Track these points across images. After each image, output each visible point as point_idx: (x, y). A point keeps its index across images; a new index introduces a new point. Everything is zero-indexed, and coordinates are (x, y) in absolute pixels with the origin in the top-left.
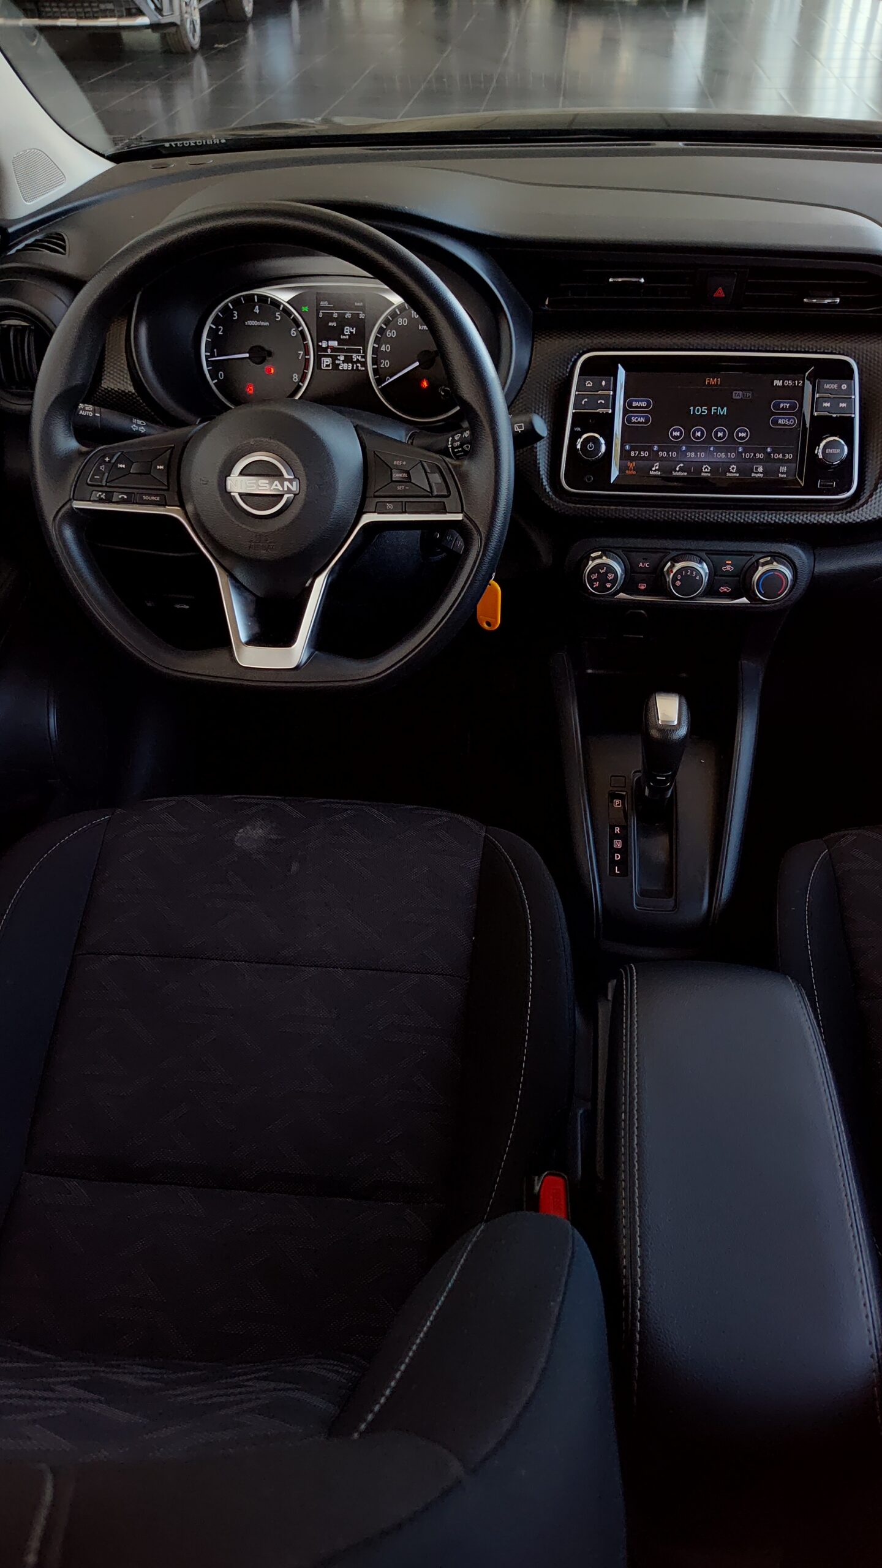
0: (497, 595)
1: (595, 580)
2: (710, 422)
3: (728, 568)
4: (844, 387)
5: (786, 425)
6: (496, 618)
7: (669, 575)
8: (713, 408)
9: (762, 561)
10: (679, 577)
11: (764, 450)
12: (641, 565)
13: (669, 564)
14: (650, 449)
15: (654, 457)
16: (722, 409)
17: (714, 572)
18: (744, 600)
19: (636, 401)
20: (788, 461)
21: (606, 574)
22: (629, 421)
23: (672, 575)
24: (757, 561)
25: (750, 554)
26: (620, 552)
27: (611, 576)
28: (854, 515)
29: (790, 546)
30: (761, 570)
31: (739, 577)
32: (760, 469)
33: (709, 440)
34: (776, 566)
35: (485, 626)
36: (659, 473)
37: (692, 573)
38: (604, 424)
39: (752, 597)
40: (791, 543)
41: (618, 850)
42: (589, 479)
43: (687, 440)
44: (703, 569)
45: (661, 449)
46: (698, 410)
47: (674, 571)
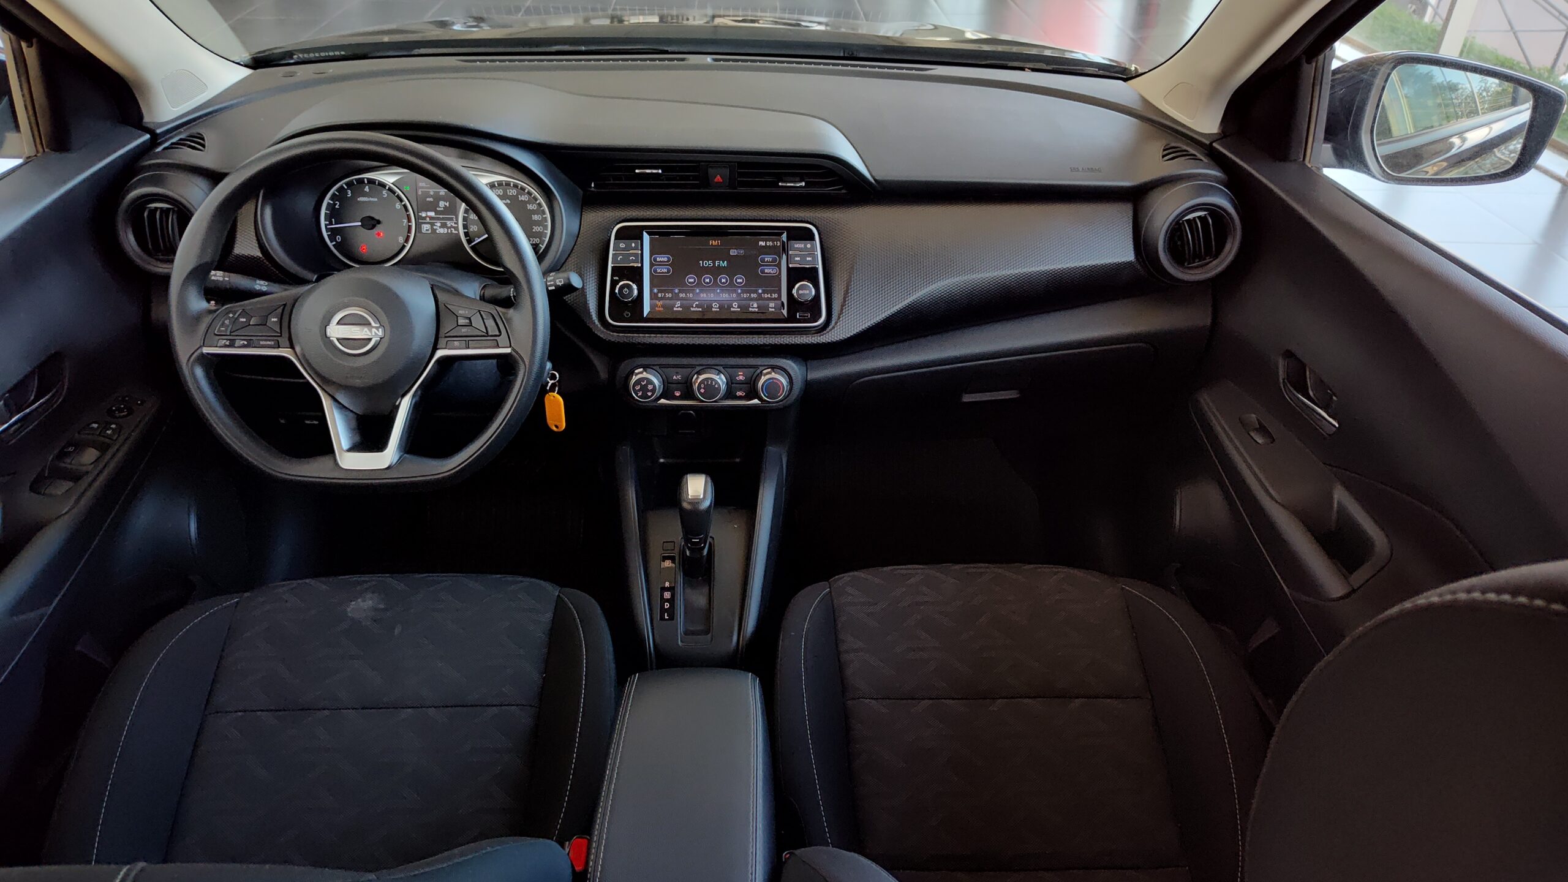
0: (560, 405)
1: (639, 390)
2: (716, 272)
3: (741, 378)
4: (809, 246)
5: (771, 273)
6: (561, 422)
7: (695, 384)
8: (717, 262)
9: (765, 372)
10: (702, 386)
11: (756, 292)
12: (675, 377)
13: (696, 376)
14: (672, 291)
15: (676, 297)
16: (723, 263)
17: (731, 383)
18: (756, 401)
19: (659, 257)
20: (775, 299)
21: (646, 385)
22: (655, 271)
23: (697, 384)
24: (761, 372)
25: (756, 367)
26: (657, 368)
27: (650, 387)
28: (826, 337)
29: (784, 360)
30: (763, 379)
31: (750, 384)
32: (755, 305)
33: (715, 284)
34: (773, 375)
35: (554, 429)
36: (681, 309)
37: (712, 383)
38: (635, 274)
39: (760, 399)
40: (785, 358)
41: (667, 600)
42: (627, 315)
43: (699, 285)
44: (721, 380)
45: (680, 291)
46: (706, 263)
47: (699, 381)
